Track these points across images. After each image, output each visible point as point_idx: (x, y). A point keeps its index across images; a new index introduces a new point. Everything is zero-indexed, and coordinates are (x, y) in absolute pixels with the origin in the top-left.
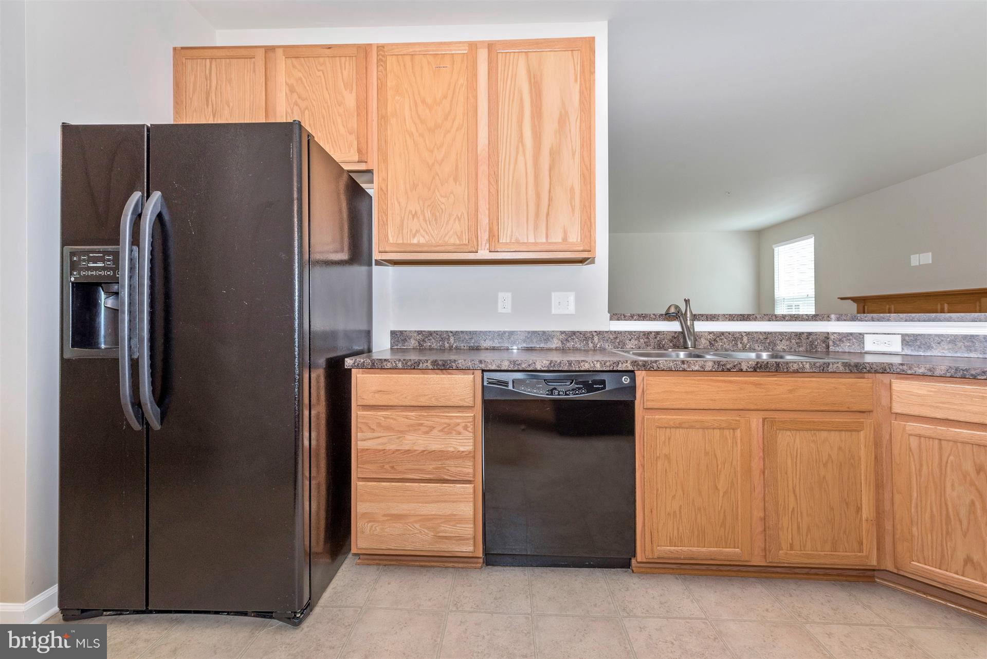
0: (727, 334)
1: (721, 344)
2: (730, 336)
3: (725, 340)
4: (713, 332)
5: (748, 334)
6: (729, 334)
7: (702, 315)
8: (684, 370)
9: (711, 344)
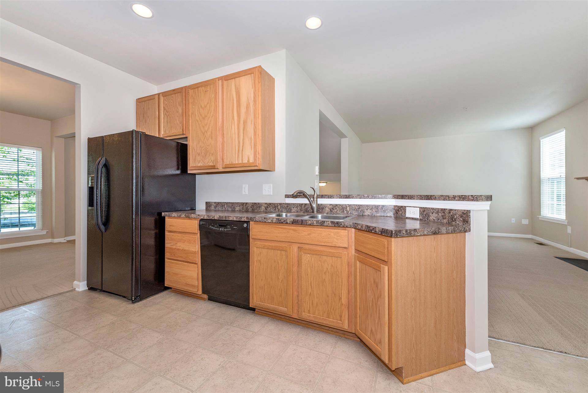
0: (339, 205)
1: (336, 211)
2: (341, 207)
3: (338, 209)
4: (332, 204)
5: (350, 205)
6: (340, 205)
7: (326, 195)
8: (265, 222)
9: (331, 210)
